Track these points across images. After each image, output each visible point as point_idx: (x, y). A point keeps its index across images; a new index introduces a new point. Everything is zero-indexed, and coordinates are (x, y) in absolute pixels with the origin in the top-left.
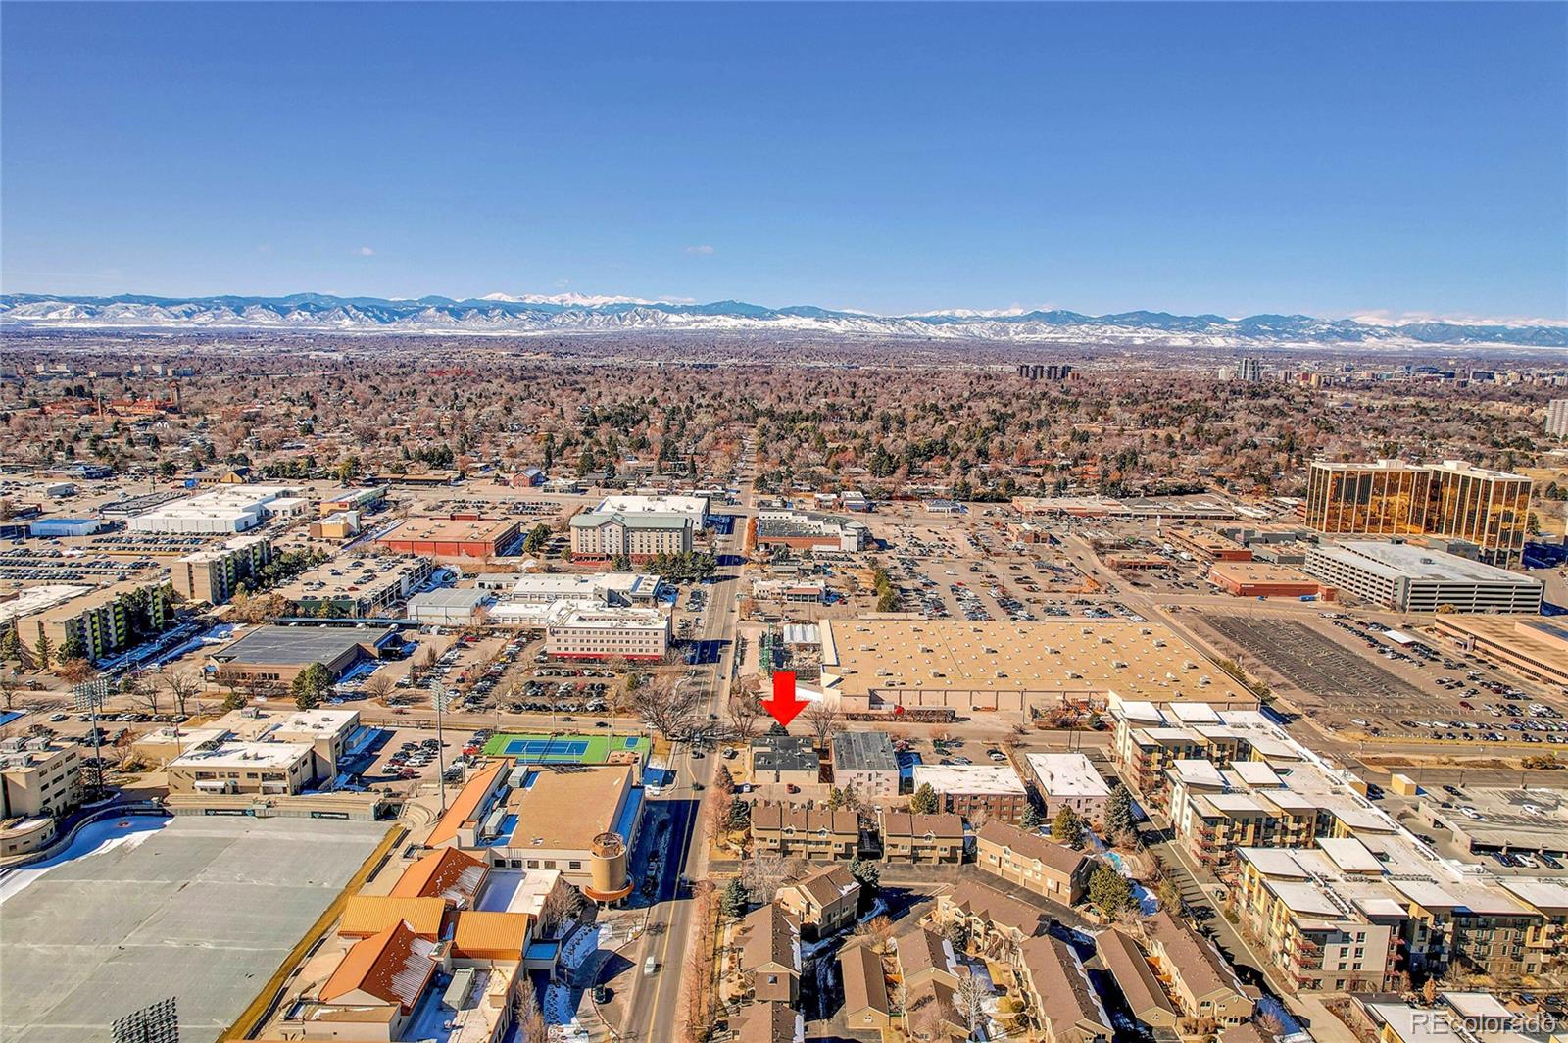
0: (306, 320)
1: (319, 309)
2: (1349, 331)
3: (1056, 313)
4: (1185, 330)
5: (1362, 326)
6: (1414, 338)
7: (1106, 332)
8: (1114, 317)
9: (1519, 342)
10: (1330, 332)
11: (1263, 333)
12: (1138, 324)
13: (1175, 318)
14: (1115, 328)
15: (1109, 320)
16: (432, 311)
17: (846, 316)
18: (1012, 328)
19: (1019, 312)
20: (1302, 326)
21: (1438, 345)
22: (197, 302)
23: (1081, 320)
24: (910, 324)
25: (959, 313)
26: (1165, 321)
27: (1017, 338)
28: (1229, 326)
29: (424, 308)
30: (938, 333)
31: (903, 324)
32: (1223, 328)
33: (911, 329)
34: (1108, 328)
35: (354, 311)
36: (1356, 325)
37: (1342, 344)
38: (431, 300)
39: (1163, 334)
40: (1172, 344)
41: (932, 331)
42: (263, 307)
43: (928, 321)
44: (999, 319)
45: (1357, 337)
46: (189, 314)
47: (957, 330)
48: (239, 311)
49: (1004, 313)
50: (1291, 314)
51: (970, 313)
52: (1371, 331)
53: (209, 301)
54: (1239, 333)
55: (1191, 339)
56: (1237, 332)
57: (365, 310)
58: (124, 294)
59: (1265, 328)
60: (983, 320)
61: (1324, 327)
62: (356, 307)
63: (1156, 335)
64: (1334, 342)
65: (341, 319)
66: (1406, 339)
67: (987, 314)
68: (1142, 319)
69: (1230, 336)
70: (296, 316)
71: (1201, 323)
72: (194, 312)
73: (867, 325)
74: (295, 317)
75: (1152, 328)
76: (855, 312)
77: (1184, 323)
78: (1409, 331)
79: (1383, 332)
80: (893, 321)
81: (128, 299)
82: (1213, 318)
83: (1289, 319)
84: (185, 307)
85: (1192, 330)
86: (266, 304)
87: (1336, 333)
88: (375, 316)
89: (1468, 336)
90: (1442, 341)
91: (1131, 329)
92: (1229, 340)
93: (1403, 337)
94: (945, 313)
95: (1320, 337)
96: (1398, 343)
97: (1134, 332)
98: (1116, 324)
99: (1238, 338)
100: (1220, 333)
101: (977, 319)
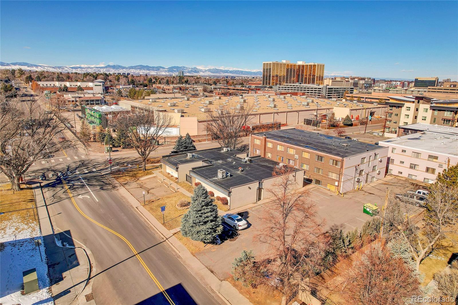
2: (196, 71)
3: (115, 66)
4: (154, 70)
5: (198, 69)
6: (211, 72)
7: (131, 71)
8: (133, 67)
9: (233, 73)
10: (191, 71)
11: (175, 71)
12: (140, 69)
13: (150, 67)
14: (134, 70)
17: (40, 66)
18: (102, 70)
19: (103, 66)
20: (184, 69)
21: (216, 74)
23: (123, 68)
24: (66, 69)
25: (82, 66)
26: (148, 68)
28: (166, 69)
30: (77, 71)
31: (63, 69)
32: (164, 70)
33: (66, 70)
34: (132, 70)
36: (197, 69)
37: (195, 74)
39: (148, 72)
40: (151, 74)
41: (74, 71)
43: (72, 68)
44: (97, 68)
45: (198, 72)
47: (83, 71)
49: (98, 66)
50: (181, 66)
51: (86, 66)
52: (201, 71)
54: (169, 71)
55: (156, 73)
56: (168, 71)
59: (175, 70)
60: (92, 68)
61: (190, 70)
63: (146, 72)
64: (193, 73)
66: (209, 73)
67: (92, 66)
68: (142, 67)
69: (166, 72)
71: (158, 69)
73: (49, 69)
75: (145, 70)
76: (43, 65)
77: (153, 68)
78: (209, 70)
79: (204, 71)
80: (59, 68)
82: (161, 67)
85: (156, 70)
87: (193, 71)
89: (222, 72)
90: (217, 73)
91: (139, 70)
92: (166, 73)
93: (208, 72)
94: (78, 66)
95: (189, 72)
96: (207, 74)
97: (140, 71)
98: (134, 69)
99: (168, 72)
100: (164, 71)
101: (89, 67)
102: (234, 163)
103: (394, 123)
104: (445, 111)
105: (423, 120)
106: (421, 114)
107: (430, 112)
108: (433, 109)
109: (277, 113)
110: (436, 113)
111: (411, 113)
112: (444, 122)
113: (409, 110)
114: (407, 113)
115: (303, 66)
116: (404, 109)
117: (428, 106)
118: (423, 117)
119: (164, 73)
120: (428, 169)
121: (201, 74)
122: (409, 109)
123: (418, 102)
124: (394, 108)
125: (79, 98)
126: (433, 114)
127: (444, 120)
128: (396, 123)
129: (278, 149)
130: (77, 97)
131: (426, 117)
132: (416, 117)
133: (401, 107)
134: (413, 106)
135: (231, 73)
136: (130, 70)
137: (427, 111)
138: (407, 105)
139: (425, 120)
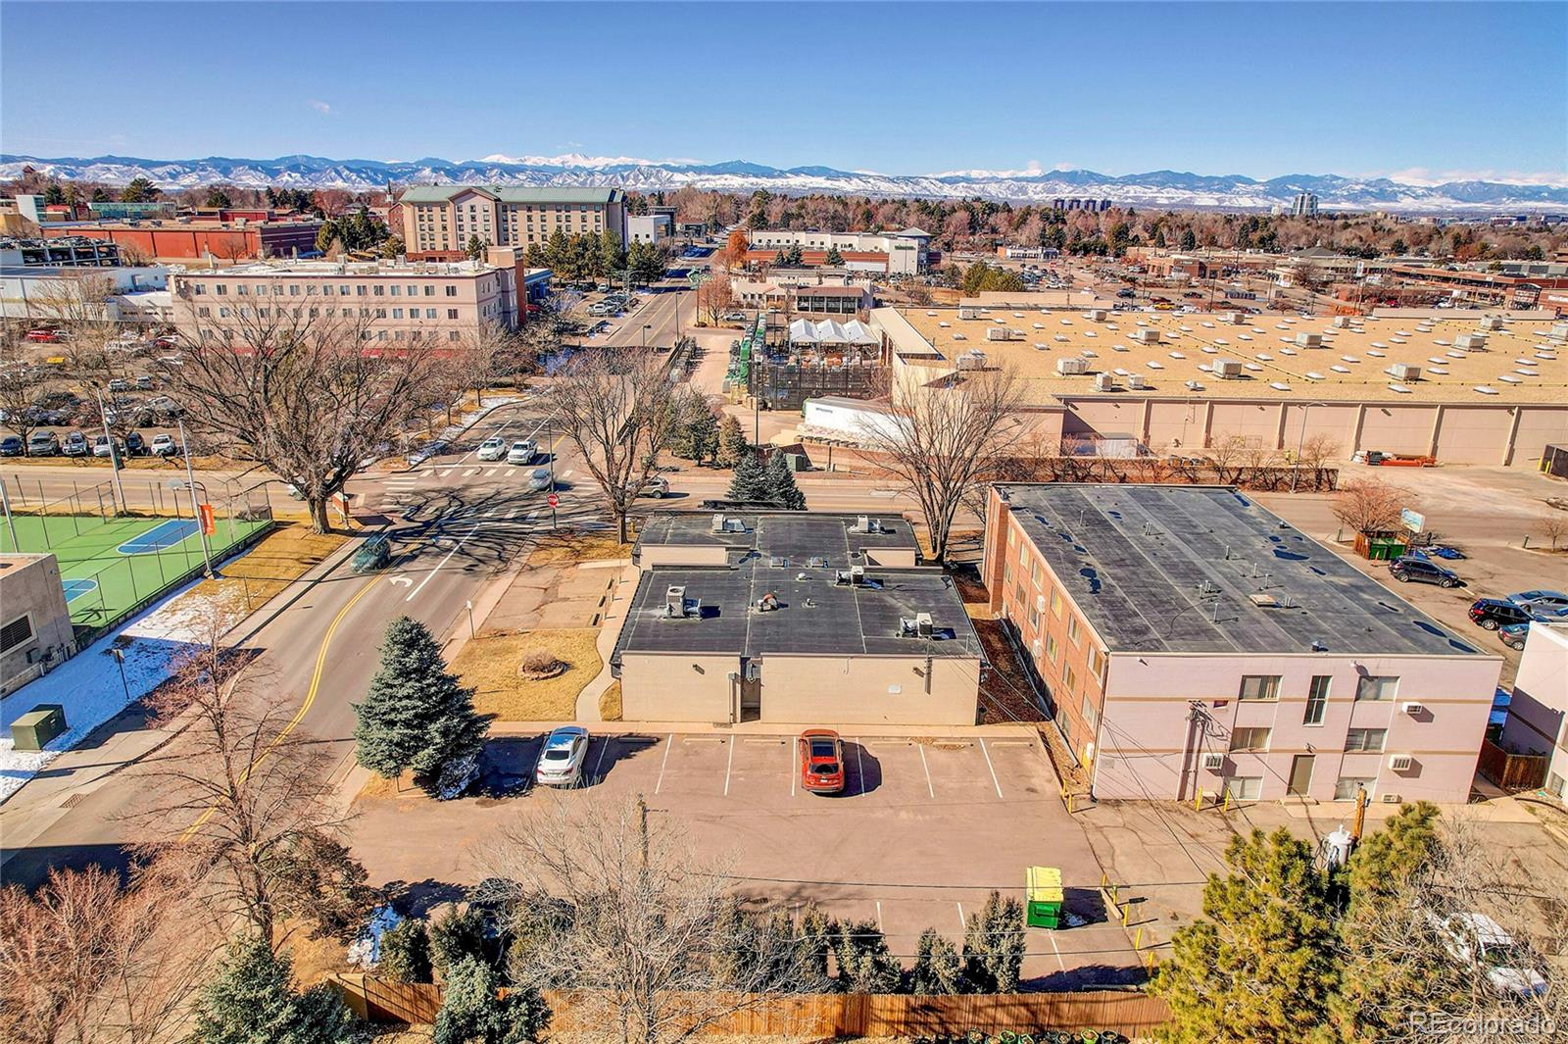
0: (296, 182)
1: (311, 170)
2: (1384, 192)
3: (1076, 173)
4: (1211, 191)
5: (1398, 186)
6: (1453, 197)
7: (1128, 192)
8: (1136, 177)
10: (1364, 192)
12: (1162, 185)
13: (1200, 179)
14: (1138, 188)
15: (1131, 180)
16: (427, 172)
17: (858, 176)
18: (1031, 187)
19: (1037, 173)
20: (1334, 187)
21: (1479, 205)
22: (182, 164)
23: (1102, 180)
24: (925, 183)
25: (975, 174)
26: (1190, 181)
27: (1036, 197)
28: (1256, 187)
29: (418, 170)
30: (954, 193)
31: (917, 184)
32: (1250, 189)
33: (925, 188)
35: (347, 172)
36: (1391, 184)
37: (1377, 204)
38: (426, 163)
39: (1188, 194)
40: (1196, 203)
41: (947, 190)
42: (251, 168)
43: (942, 181)
44: (1017, 180)
45: (1393, 197)
46: (174, 176)
47: (973, 189)
48: (226, 172)
49: (1022, 174)
50: (1322, 174)
51: (986, 174)
52: (1408, 191)
53: (196, 163)
54: (1267, 194)
55: (1218, 199)
56: (1265, 193)
57: (358, 172)
58: (106, 155)
59: (1296, 188)
60: (1001, 181)
61: (1358, 188)
62: (348, 169)
63: (1179, 195)
64: (1368, 202)
65: (333, 181)
66: (1444, 200)
67: (1004, 175)
68: (1168, 179)
69: (1257, 196)
70: (286, 178)
71: (1227, 184)
72: (179, 173)
73: (879, 183)
74: (284, 179)
75: (1176, 188)
76: (867, 173)
77: (1208, 184)
78: (1448, 191)
79: (1420, 192)
80: (907, 180)
81: (110, 160)
82: (1239, 179)
83: (1321, 179)
84: (168, 168)
85: (1218, 190)
86: (254, 166)
87: (1370, 193)
88: (369, 177)
89: (1510, 195)
90: (1482, 200)
91: (1155, 189)
92: (1256, 200)
93: (1442, 197)
94: (961, 174)
95: (1353, 198)
96: (1434, 204)
97: (1159, 192)
98: (1139, 184)
99: (1266, 199)
100: (1248, 193)
101: (994, 180)
119: (1246, 202)
121: (1407, 204)
135: (1555, 201)
136: (1125, 189)
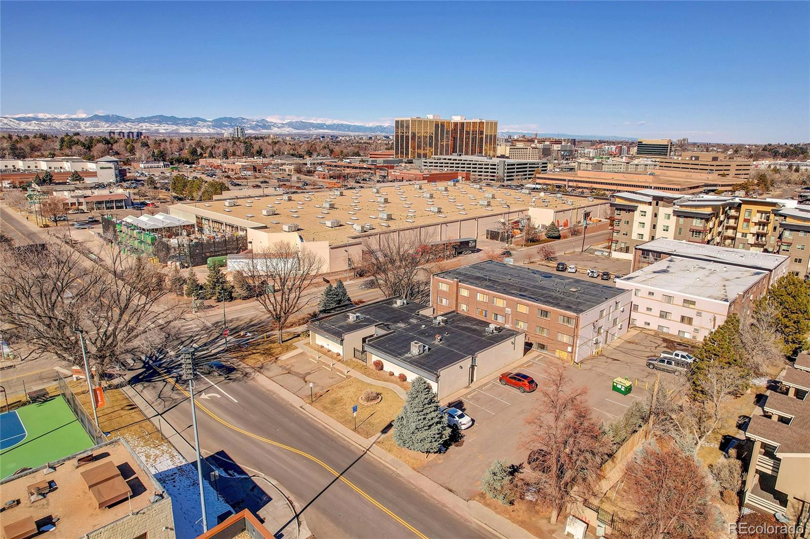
2: (265, 125)
3: (109, 116)
4: (186, 125)
5: (271, 122)
6: (294, 128)
7: (142, 126)
8: (145, 118)
9: (332, 130)
10: (257, 125)
11: (226, 126)
12: (160, 122)
13: (179, 119)
14: (148, 125)
15: (142, 120)
18: (82, 124)
19: (84, 116)
20: (243, 123)
21: (303, 131)
23: (126, 120)
24: (6, 121)
25: (41, 116)
26: (174, 120)
27: (88, 130)
28: (208, 123)
30: (29, 127)
32: (205, 124)
33: (6, 124)
34: (142, 124)
36: (267, 122)
37: (264, 131)
39: (175, 127)
40: (180, 132)
41: (23, 125)
43: (19, 119)
44: (72, 119)
45: (269, 127)
47: (43, 125)
49: (74, 117)
50: (237, 117)
51: (49, 116)
52: (275, 125)
54: (214, 127)
55: (190, 129)
56: (213, 126)
59: (226, 124)
60: (61, 120)
61: (254, 123)
63: (171, 128)
64: (259, 130)
66: (290, 129)
67: (63, 117)
68: (162, 119)
69: (210, 127)
71: (194, 121)
75: (168, 124)
77: (184, 122)
78: (290, 125)
79: (279, 125)
82: (199, 119)
83: (236, 119)
85: (190, 125)
87: (260, 126)
89: (313, 127)
90: (304, 129)
91: (157, 125)
92: (210, 129)
93: (288, 127)
94: (31, 115)
95: (252, 128)
96: (286, 130)
97: (159, 126)
98: (147, 122)
99: (214, 129)
100: (204, 126)
101: (55, 119)
102: (423, 326)
103: (624, 234)
104: (693, 218)
105: (664, 230)
106: (661, 222)
107: (674, 219)
108: (678, 214)
109: (446, 223)
110: (682, 220)
111: (648, 219)
112: (693, 234)
113: (645, 216)
114: (643, 220)
115: (462, 124)
116: (637, 214)
117: (670, 210)
118: (664, 226)
119: (205, 131)
120: (683, 318)
121: (275, 130)
122: (644, 213)
123: (657, 204)
124: (623, 213)
125: (85, 197)
126: (677, 222)
127: (693, 232)
128: (626, 235)
129: (478, 298)
130: (81, 197)
131: (668, 227)
132: (654, 227)
133: (633, 211)
134: (649, 209)
135: (328, 130)
136: (140, 125)
137: (669, 218)
138: (641, 207)
139: (667, 230)
